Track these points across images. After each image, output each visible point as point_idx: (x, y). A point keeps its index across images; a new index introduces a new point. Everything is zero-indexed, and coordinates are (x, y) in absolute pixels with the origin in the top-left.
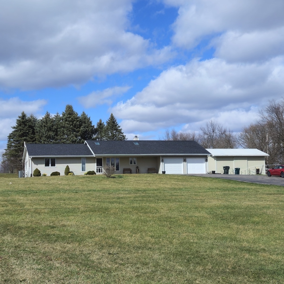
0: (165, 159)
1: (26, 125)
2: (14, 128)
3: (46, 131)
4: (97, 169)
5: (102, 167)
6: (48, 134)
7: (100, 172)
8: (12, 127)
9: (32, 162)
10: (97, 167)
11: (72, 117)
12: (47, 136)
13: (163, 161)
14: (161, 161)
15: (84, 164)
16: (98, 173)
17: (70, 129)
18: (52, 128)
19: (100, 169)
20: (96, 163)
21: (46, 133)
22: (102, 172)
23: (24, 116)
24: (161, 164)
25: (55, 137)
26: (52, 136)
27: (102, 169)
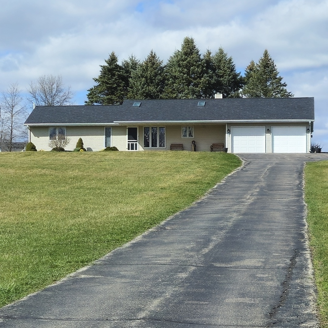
0: (234, 129)
1: (114, 75)
2: (96, 80)
3: (144, 85)
4: (129, 144)
5: (136, 142)
6: (146, 90)
7: (132, 149)
8: (93, 79)
9: (31, 133)
10: (128, 142)
11: (189, 59)
12: (144, 92)
13: (229, 132)
14: (226, 133)
15: (108, 135)
16: (130, 150)
17: (183, 80)
18: (154, 80)
19: (132, 145)
20: (127, 136)
21: (142, 88)
22: (136, 149)
23: (113, 59)
24: (228, 137)
25: (158, 95)
26: (154, 93)
27: (136, 144)
